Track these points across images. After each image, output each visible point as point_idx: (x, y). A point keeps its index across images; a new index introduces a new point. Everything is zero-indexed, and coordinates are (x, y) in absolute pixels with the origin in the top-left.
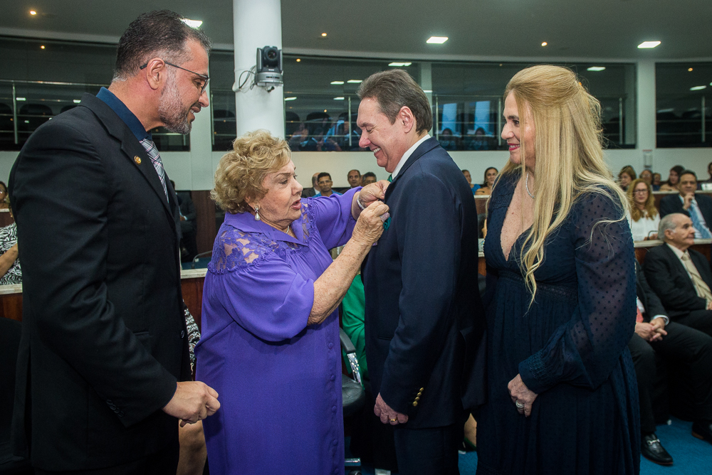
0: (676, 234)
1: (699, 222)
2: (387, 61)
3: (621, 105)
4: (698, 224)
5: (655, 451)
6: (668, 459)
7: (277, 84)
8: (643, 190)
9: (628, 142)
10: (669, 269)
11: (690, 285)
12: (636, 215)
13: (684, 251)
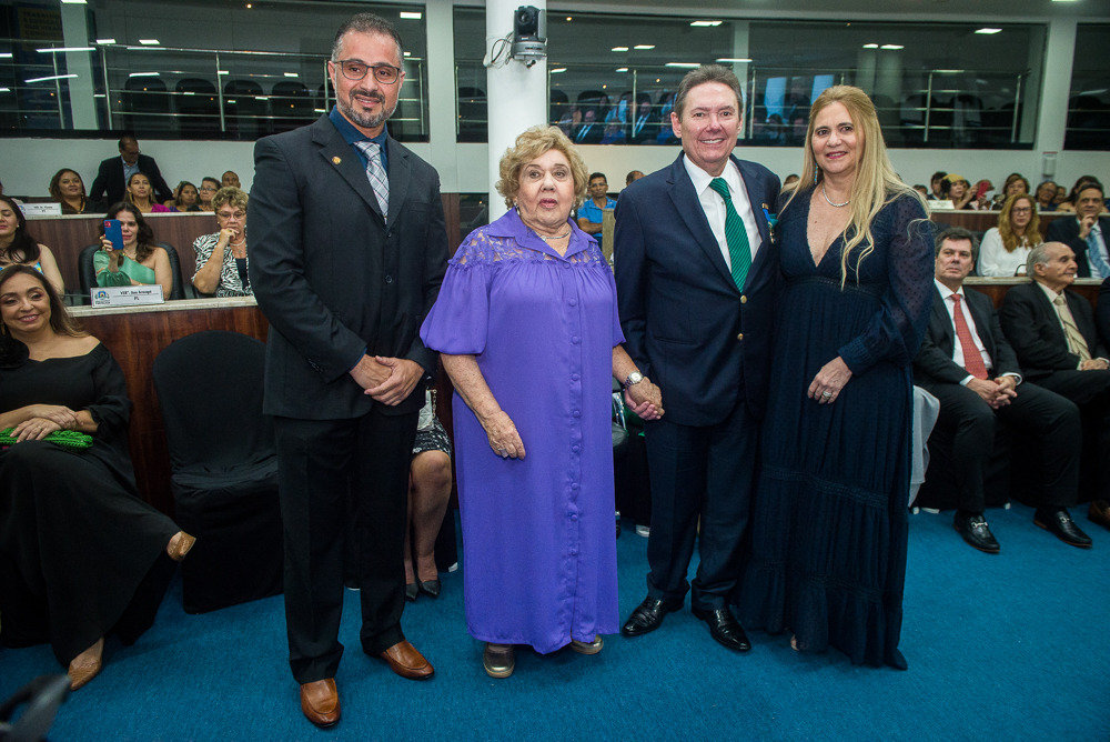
0: (1049, 269)
1: (1100, 256)
2: (688, 20)
3: (1019, 85)
4: (1098, 259)
5: (980, 536)
6: (994, 546)
7: (539, 57)
8: (1024, 209)
9: (1023, 140)
10: (1034, 314)
11: (1060, 338)
12: (1011, 243)
13: (1059, 293)
